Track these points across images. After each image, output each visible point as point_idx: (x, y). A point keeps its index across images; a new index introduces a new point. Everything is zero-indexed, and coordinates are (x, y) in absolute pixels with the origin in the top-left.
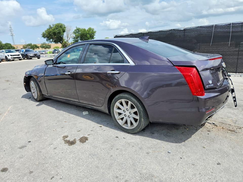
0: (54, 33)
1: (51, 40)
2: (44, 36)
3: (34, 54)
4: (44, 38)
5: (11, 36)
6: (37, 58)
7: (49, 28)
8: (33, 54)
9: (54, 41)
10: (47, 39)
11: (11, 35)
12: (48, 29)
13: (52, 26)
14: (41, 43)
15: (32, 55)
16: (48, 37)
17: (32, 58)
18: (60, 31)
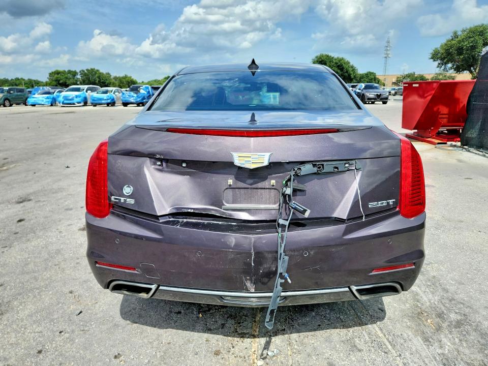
0: (460, 49)
1: (450, 65)
2: (434, 57)
3: (376, 94)
4: (434, 61)
5: (384, 59)
6: (381, 103)
7: (451, 38)
8: (374, 93)
9: (455, 66)
10: (439, 64)
11: (385, 56)
12: (448, 41)
13: (459, 33)
14: (434, 73)
15: (372, 96)
16: (442, 59)
17: (376, 103)
18: (477, 42)
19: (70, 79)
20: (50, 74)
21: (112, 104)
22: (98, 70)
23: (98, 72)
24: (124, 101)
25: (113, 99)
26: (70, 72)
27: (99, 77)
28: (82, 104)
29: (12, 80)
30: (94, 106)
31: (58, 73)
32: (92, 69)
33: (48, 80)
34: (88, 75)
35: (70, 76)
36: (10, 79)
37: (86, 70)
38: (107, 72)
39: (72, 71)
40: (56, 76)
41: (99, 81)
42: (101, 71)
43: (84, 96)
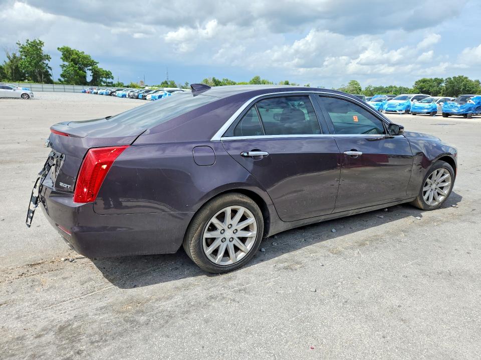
19: (434, 86)
20: (417, 82)
21: (433, 113)
22: (466, 78)
23: (465, 80)
24: (444, 112)
25: (436, 109)
26: (436, 80)
27: (465, 85)
28: (404, 112)
29: (386, 87)
30: (413, 114)
31: (424, 81)
32: (459, 77)
33: (413, 88)
34: (453, 83)
35: (435, 83)
36: (385, 87)
37: (454, 78)
38: (476, 79)
39: (438, 79)
40: (422, 84)
41: (463, 89)
42: (470, 78)
43: (407, 104)
